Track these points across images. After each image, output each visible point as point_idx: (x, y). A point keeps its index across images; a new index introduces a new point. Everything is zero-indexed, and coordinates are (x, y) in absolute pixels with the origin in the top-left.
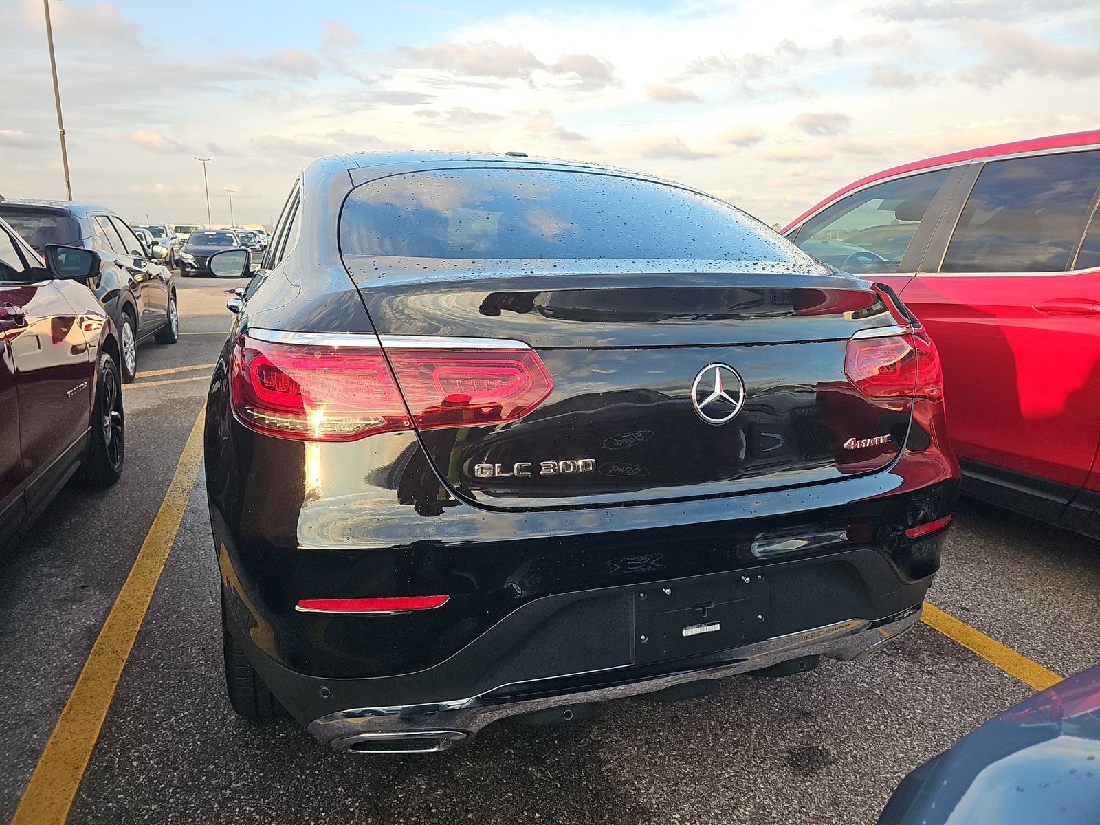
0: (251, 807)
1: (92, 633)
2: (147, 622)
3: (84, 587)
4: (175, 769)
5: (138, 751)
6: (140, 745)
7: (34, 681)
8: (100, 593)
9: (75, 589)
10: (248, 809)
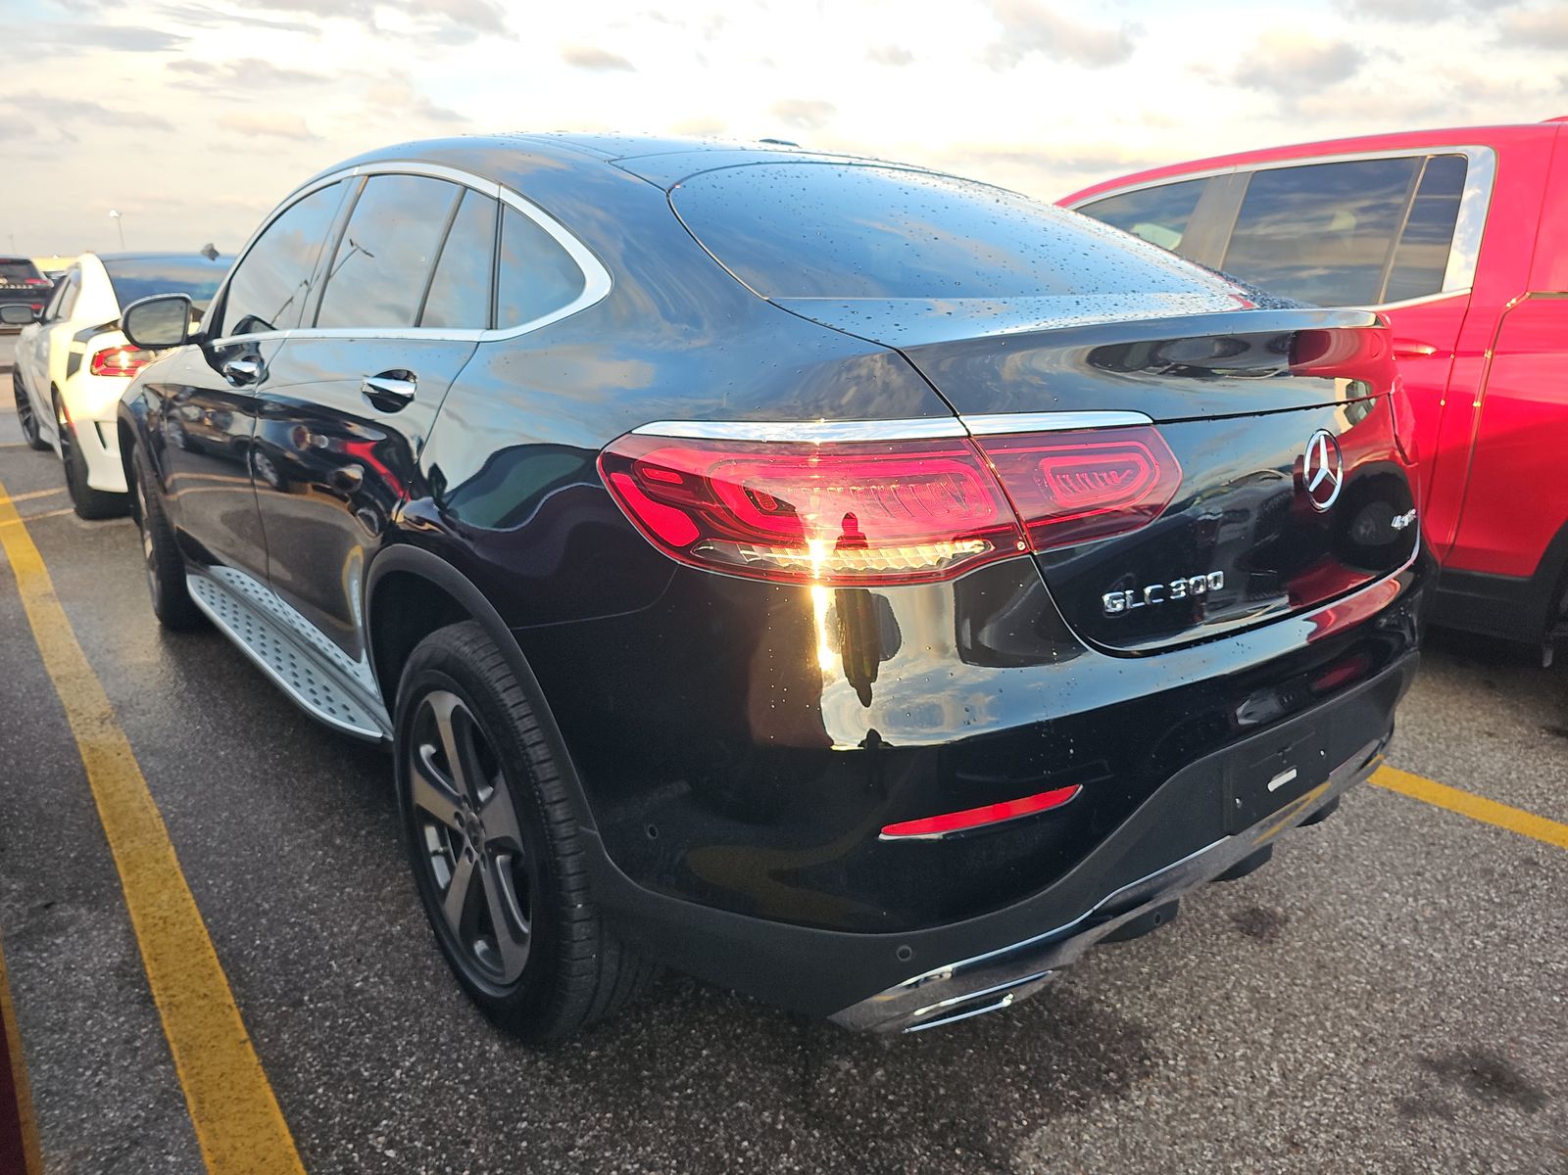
0: (632, 1164)
1: (131, 974)
2: (219, 940)
3: (47, 906)
4: (467, 1144)
5: (380, 1134)
6: (376, 1123)
7: (88, 1073)
8: (90, 910)
9: (32, 913)
10: (629, 1167)
